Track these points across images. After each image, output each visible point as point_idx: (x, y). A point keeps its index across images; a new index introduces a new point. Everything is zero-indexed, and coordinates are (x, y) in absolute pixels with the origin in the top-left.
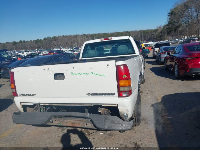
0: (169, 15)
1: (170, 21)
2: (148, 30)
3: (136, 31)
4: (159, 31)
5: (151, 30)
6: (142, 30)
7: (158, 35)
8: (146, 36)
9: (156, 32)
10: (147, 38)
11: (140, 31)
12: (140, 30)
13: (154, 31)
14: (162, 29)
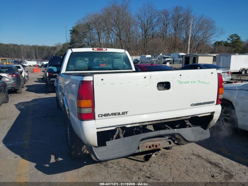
0: (71, 33)
1: (72, 40)
2: (44, 47)
3: (28, 45)
4: (58, 49)
5: (48, 46)
6: (37, 46)
7: (57, 53)
8: (42, 54)
9: (54, 50)
10: (43, 56)
11: (34, 47)
12: (33, 45)
13: (52, 49)
14: (62, 48)
